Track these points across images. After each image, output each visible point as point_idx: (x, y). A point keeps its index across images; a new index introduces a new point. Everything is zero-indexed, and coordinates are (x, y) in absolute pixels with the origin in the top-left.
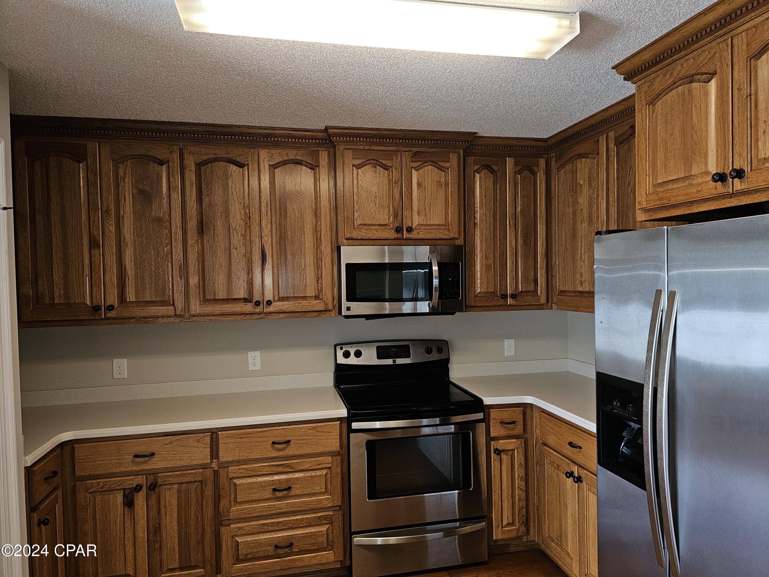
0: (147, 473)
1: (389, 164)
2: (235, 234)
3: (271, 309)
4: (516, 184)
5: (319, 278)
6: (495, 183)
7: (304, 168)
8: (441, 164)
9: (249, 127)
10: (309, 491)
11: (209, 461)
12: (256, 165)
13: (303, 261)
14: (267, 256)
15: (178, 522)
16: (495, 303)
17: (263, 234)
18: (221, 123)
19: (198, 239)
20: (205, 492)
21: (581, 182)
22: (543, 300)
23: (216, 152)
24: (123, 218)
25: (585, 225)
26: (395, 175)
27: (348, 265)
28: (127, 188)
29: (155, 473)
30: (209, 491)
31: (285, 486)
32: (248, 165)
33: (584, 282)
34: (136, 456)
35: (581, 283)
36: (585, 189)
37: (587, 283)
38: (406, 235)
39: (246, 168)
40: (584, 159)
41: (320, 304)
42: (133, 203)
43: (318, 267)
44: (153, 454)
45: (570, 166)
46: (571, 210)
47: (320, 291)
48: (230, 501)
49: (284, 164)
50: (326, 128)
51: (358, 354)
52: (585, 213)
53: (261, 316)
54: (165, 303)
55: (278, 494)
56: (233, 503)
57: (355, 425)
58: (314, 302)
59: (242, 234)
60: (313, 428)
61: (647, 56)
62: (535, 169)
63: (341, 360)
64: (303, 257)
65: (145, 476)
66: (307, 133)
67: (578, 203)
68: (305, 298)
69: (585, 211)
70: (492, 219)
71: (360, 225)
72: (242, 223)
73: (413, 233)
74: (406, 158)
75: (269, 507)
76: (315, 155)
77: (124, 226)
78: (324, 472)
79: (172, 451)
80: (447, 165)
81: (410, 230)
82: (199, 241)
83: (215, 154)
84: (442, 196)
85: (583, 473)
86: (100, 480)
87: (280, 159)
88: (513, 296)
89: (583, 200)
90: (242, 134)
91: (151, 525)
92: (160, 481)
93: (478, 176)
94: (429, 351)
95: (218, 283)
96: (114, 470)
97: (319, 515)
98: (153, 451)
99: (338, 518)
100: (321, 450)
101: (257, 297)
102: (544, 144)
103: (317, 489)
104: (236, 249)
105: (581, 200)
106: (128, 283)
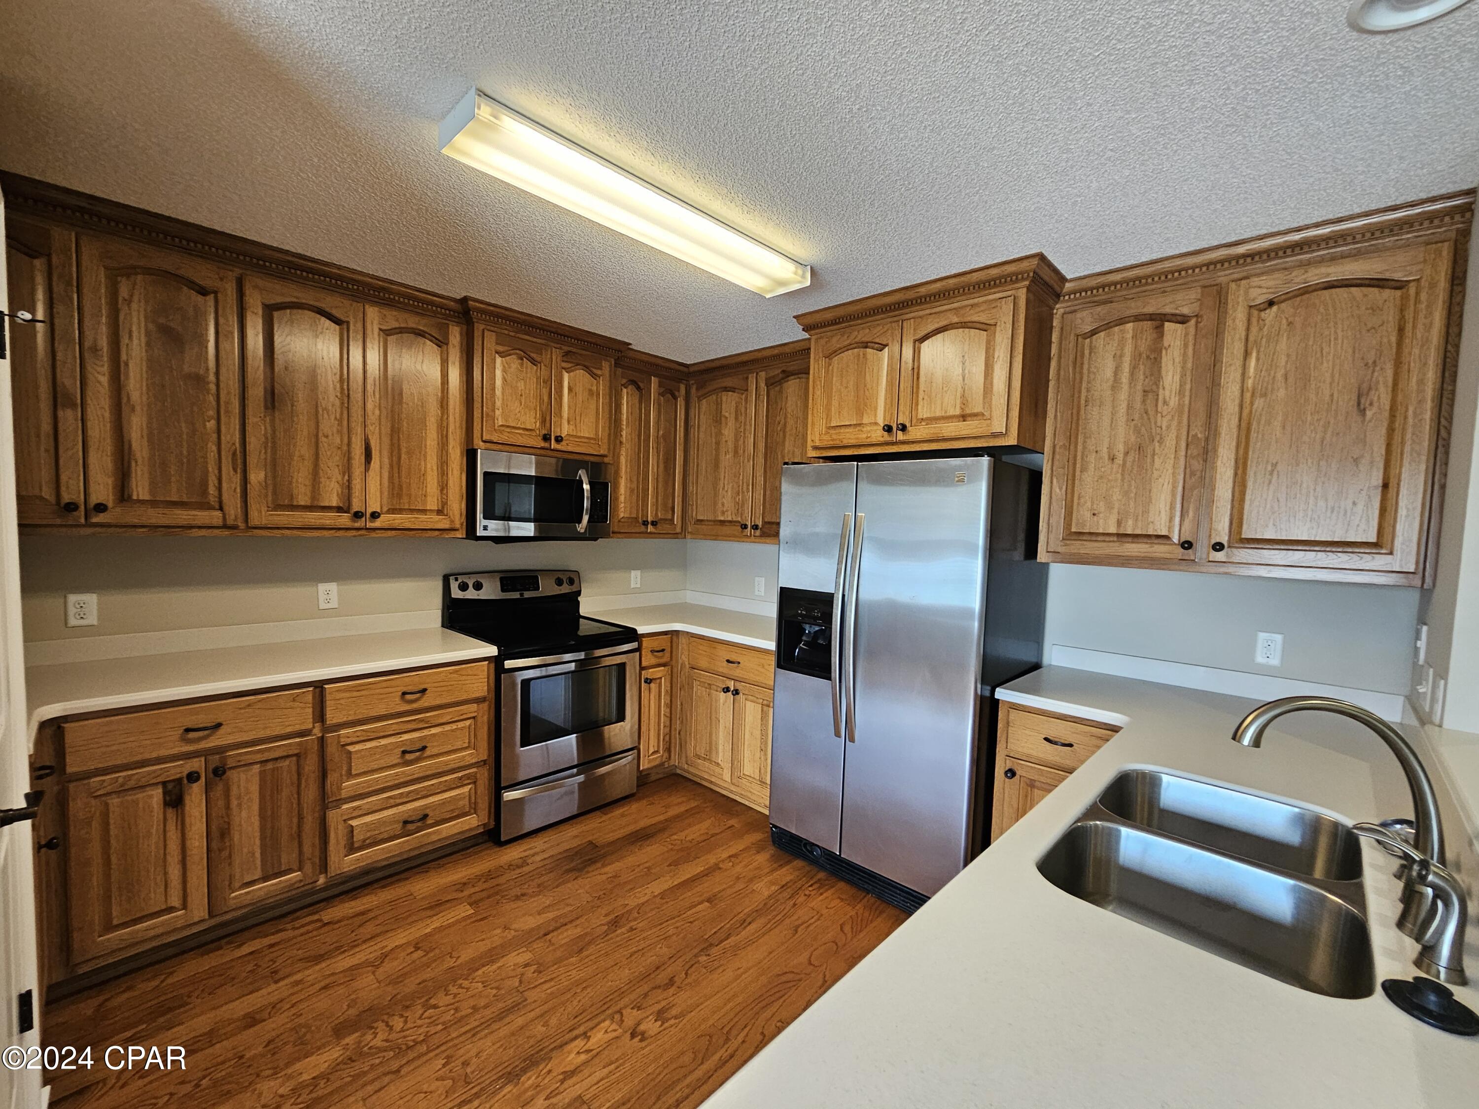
0: (206, 753)
1: (539, 359)
2: (326, 416)
3: (377, 523)
4: (659, 405)
5: (443, 487)
6: (640, 402)
7: (428, 342)
8: (595, 371)
9: (354, 271)
10: (449, 748)
11: (311, 726)
12: (360, 325)
13: (423, 463)
14: (373, 452)
15: (260, 815)
16: (637, 530)
17: (368, 422)
18: (313, 256)
19: (265, 416)
20: (303, 769)
21: (727, 414)
22: (678, 530)
23: (300, 295)
24: (127, 364)
25: (730, 456)
26: (544, 373)
27: (486, 474)
28: (135, 320)
29: (220, 750)
30: (311, 765)
31: (418, 746)
32: (348, 323)
33: (727, 511)
34: (188, 730)
35: (723, 513)
36: (731, 423)
37: (729, 513)
38: (554, 445)
39: (345, 326)
40: (730, 393)
41: (445, 521)
42: (148, 344)
43: (443, 473)
44: (219, 725)
45: (714, 397)
46: (714, 440)
47: (444, 504)
48: (341, 776)
49: (401, 333)
50: (465, 299)
51: (478, 586)
52: (731, 445)
53: (360, 532)
54: (204, 506)
55: (409, 757)
56: (345, 778)
57: (509, 664)
58: (436, 518)
59: (336, 418)
60: (456, 671)
61: (829, 316)
62: (677, 393)
63: (456, 593)
64: (422, 457)
65: (203, 759)
66: (435, 298)
67: (722, 434)
68: (424, 511)
69: (730, 443)
70: (637, 440)
71: (502, 426)
72: (337, 402)
73: (562, 443)
74: (556, 355)
75: (397, 774)
76: (444, 330)
77: (127, 377)
78: (468, 723)
79: (252, 717)
80: (599, 372)
81: (559, 439)
82: (268, 419)
83: (297, 298)
84: (593, 406)
85: (739, 686)
86: (117, 775)
87: (396, 325)
88: (654, 523)
89: (728, 432)
90: (341, 278)
91: (214, 828)
92: (231, 763)
93: (625, 390)
94: (559, 582)
95: (297, 481)
96: (147, 756)
97: (460, 774)
98: (219, 721)
99: (484, 776)
100: (464, 697)
101: (356, 506)
102: (685, 370)
103: (459, 744)
104: (327, 437)
105: (726, 432)
106: (136, 470)
